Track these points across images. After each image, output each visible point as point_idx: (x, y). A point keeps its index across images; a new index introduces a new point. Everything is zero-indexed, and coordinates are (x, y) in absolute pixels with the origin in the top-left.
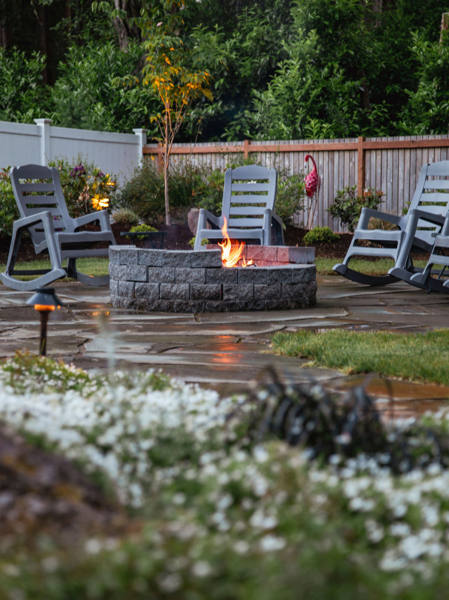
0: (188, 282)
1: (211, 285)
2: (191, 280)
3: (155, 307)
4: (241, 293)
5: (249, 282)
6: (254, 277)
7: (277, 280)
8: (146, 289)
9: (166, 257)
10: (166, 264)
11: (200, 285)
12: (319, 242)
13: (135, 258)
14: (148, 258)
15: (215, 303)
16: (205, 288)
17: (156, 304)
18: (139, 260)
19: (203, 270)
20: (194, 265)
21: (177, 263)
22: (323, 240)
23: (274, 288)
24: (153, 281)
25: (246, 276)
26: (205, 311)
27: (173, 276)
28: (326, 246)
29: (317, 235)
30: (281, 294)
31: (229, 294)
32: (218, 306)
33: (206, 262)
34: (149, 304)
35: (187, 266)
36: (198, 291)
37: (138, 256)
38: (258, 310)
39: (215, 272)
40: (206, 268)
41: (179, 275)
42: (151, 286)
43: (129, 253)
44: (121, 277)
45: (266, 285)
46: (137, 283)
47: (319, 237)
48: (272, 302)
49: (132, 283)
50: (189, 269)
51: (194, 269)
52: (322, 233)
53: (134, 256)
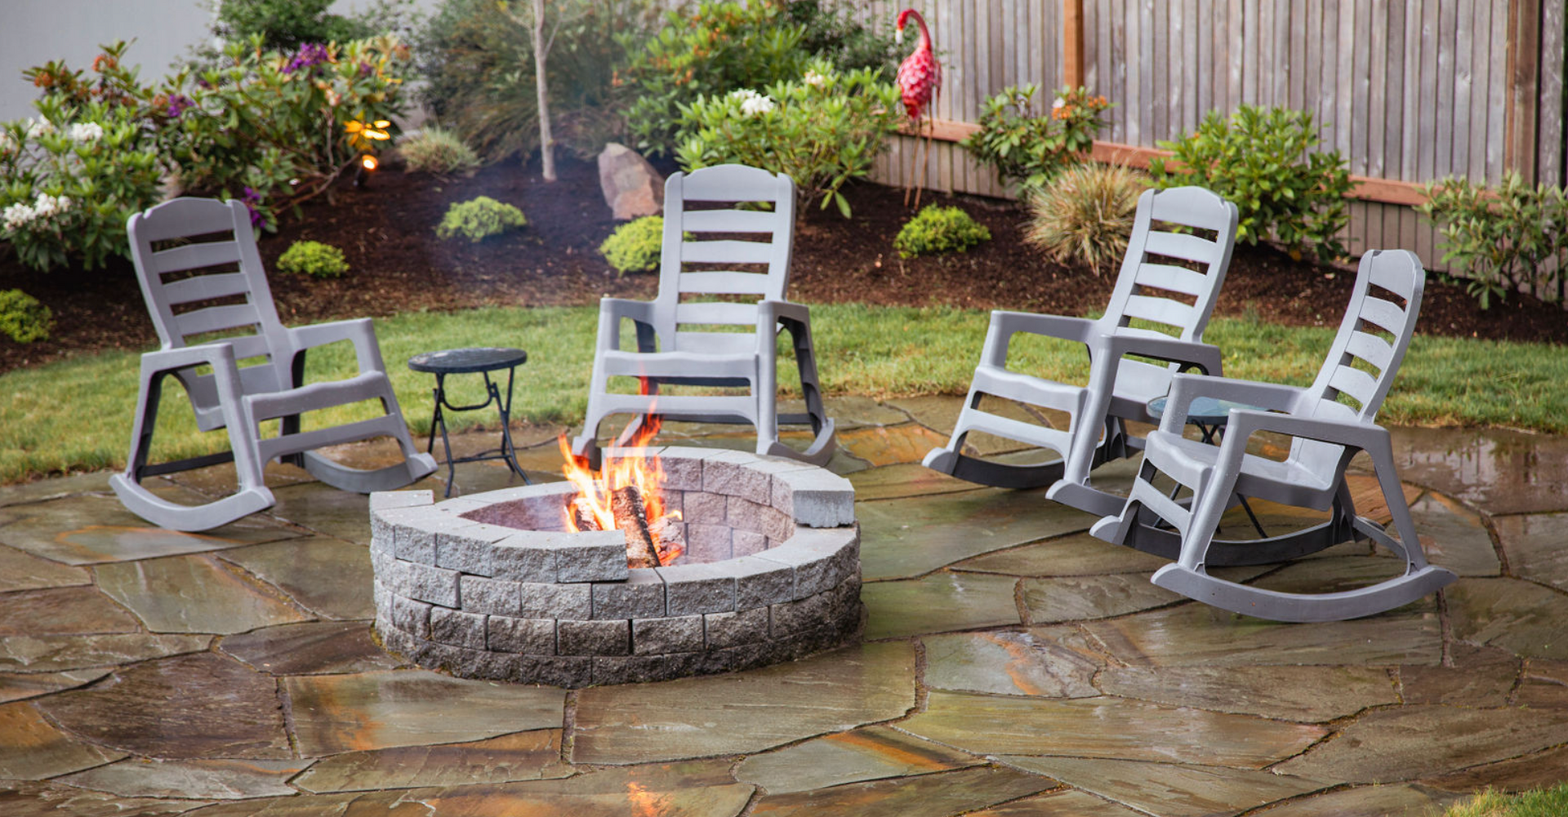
0: (552, 616)
1: (604, 622)
2: (557, 612)
3: (479, 669)
4: (674, 638)
5: (693, 610)
6: (705, 597)
7: (757, 600)
8: (456, 626)
9: (500, 557)
10: (499, 572)
11: (581, 622)
12: (936, 252)
13: (430, 550)
14: (458, 554)
15: (614, 663)
16: (590, 631)
17: (478, 661)
18: (437, 557)
19: (585, 589)
20: (563, 576)
21: (524, 571)
22: (946, 249)
23: (750, 619)
24: (472, 610)
25: (685, 598)
26: (592, 679)
27: (517, 603)
28: (953, 266)
29: (930, 234)
30: (769, 630)
31: (646, 640)
32: (621, 670)
33: (591, 571)
34: (464, 660)
35: (547, 579)
36: (576, 635)
37: (436, 548)
38: (715, 673)
39: (611, 592)
40: (592, 583)
41: (529, 600)
42: (466, 619)
43: (414, 536)
44: (399, 588)
45: (732, 614)
46: (434, 609)
47: (933, 241)
48: (748, 650)
49: (425, 606)
50: (552, 587)
51: (566, 587)
52: (942, 229)
53: (426, 545)
